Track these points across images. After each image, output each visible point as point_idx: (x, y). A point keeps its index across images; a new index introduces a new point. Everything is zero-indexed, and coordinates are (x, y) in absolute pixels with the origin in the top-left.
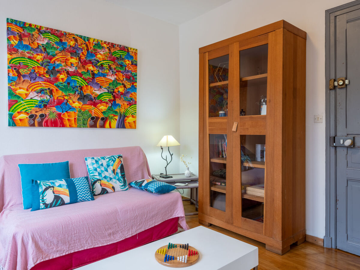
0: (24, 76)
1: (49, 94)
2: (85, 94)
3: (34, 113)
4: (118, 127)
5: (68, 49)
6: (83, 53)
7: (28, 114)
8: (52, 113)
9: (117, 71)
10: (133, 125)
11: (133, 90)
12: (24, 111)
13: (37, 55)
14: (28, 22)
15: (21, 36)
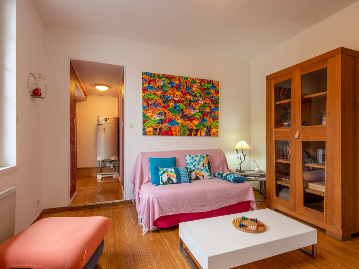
0: (151, 105)
1: (164, 115)
2: (185, 114)
3: (156, 127)
4: (206, 135)
5: (175, 86)
6: (184, 88)
8: (165, 127)
9: (205, 98)
10: (216, 134)
11: (216, 110)
12: (151, 126)
13: (158, 91)
14: (153, 72)
15: (150, 82)
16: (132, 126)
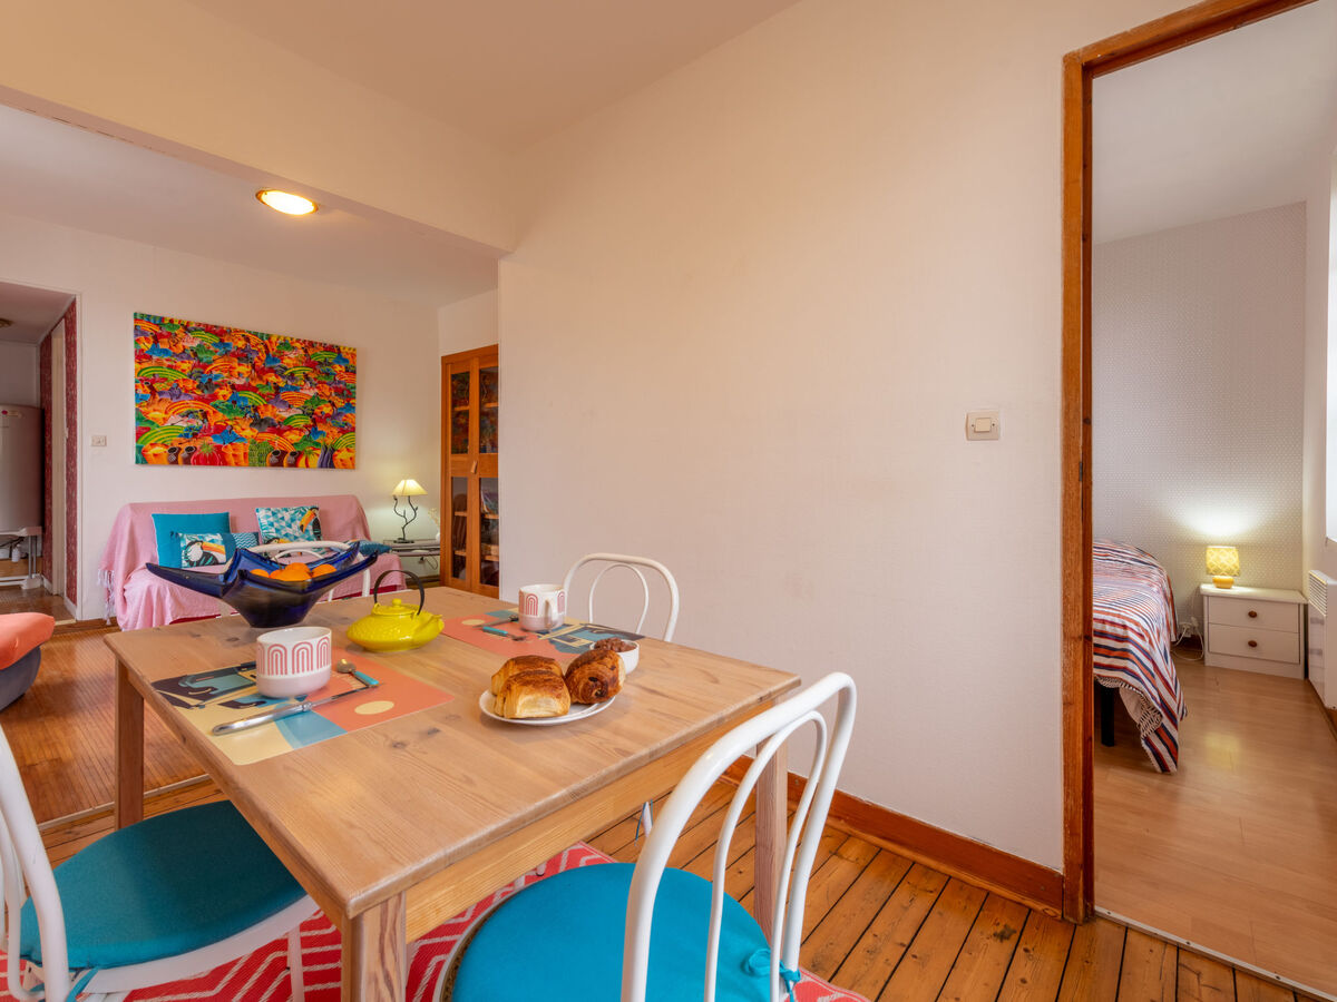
1: (201, 417)
2: (263, 417)
3: (176, 445)
4: (321, 466)
5: (234, 352)
6: (259, 358)
7: (166, 446)
8: (206, 445)
9: (319, 382)
10: (350, 463)
11: (349, 410)
12: (161, 442)
13: (182, 362)
14: (168, 315)
15: (157, 338)
16: (101, 442)
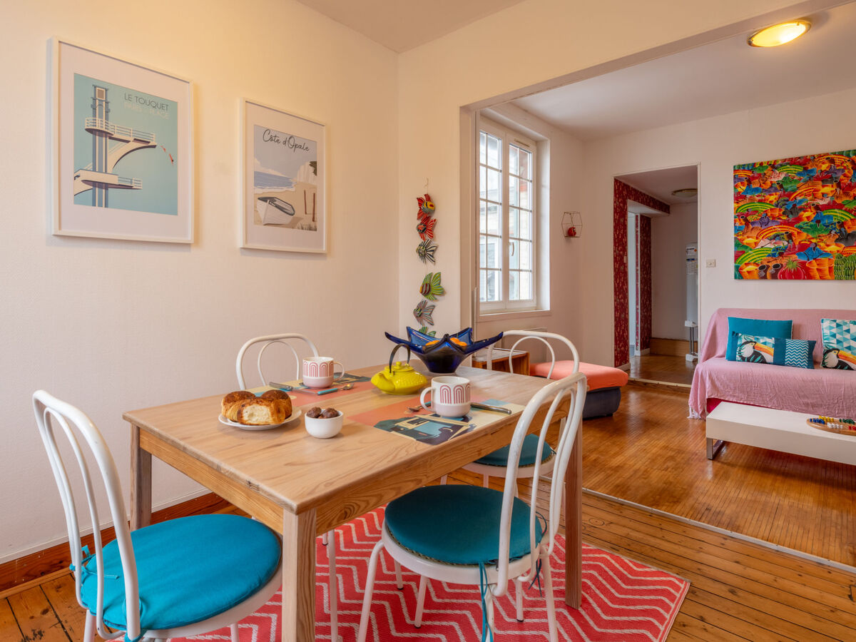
0: (753, 223)
1: (786, 239)
2: (849, 231)
3: (765, 263)
5: (818, 176)
6: (845, 175)
7: (757, 265)
8: (791, 262)
12: (753, 262)
13: (770, 195)
14: (757, 160)
15: (750, 180)
16: (712, 264)
